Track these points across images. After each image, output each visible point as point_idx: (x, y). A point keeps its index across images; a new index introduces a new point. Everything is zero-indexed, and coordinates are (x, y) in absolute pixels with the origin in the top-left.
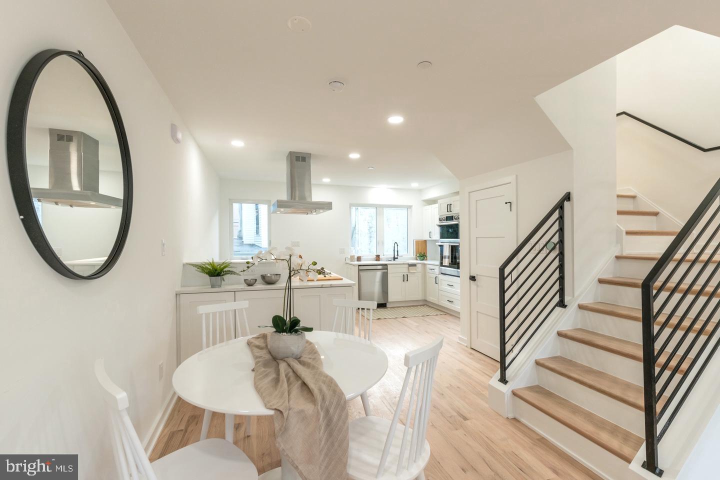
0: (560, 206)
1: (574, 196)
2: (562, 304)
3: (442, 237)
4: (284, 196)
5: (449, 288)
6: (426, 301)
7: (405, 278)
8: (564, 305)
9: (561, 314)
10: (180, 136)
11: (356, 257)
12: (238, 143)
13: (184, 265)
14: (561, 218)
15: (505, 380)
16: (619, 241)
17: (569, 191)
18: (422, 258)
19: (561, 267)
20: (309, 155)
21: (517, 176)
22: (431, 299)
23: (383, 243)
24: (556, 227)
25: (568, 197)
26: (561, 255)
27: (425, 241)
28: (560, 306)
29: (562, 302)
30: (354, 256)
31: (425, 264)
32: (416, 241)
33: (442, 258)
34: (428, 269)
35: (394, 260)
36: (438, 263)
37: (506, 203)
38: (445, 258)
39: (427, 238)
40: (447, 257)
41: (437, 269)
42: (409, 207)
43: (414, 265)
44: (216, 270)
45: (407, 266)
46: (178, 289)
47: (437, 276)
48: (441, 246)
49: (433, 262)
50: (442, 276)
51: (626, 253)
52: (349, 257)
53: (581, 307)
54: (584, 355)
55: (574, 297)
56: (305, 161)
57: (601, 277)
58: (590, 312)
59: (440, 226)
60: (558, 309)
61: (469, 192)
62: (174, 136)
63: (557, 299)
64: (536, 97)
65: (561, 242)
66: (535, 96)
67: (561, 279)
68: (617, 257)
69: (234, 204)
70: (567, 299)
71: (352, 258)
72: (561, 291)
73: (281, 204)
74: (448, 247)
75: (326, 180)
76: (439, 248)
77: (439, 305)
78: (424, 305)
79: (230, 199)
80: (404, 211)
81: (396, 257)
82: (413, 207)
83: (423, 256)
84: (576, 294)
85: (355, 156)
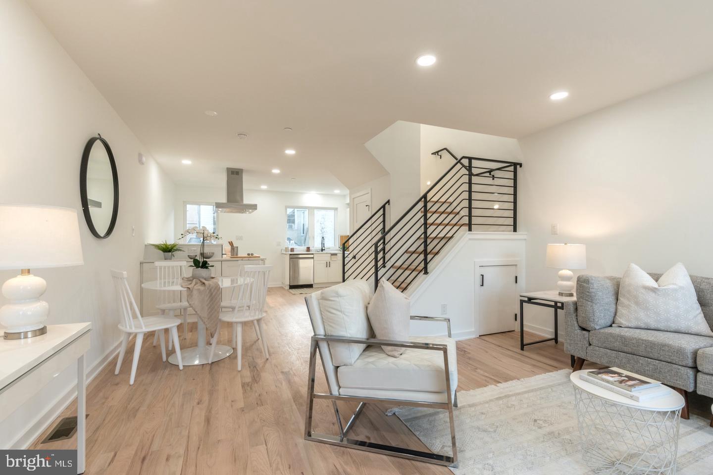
0: (384, 207)
1: (391, 202)
4: (224, 200)
7: (328, 265)
8: (385, 266)
10: (144, 159)
11: (290, 249)
12: (187, 162)
13: (146, 246)
14: (384, 214)
17: (389, 199)
19: (384, 243)
20: (242, 170)
21: (371, 189)
23: (314, 238)
24: (381, 220)
25: (388, 202)
27: (348, 236)
28: (383, 267)
29: (384, 264)
30: (288, 248)
32: (341, 237)
35: (322, 251)
37: (367, 206)
42: (336, 209)
44: (168, 248)
45: (330, 255)
46: (142, 260)
52: (284, 249)
53: (393, 267)
56: (238, 174)
61: (353, 199)
62: (141, 162)
63: (381, 263)
65: (384, 228)
67: (383, 250)
69: (188, 205)
71: (286, 249)
72: (384, 258)
73: (218, 206)
75: (264, 187)
79: (184, 202)
80: (332, 213)
81: (323, 248)
82: (339, 209)
84: (391, 260)
85: (276, 171)
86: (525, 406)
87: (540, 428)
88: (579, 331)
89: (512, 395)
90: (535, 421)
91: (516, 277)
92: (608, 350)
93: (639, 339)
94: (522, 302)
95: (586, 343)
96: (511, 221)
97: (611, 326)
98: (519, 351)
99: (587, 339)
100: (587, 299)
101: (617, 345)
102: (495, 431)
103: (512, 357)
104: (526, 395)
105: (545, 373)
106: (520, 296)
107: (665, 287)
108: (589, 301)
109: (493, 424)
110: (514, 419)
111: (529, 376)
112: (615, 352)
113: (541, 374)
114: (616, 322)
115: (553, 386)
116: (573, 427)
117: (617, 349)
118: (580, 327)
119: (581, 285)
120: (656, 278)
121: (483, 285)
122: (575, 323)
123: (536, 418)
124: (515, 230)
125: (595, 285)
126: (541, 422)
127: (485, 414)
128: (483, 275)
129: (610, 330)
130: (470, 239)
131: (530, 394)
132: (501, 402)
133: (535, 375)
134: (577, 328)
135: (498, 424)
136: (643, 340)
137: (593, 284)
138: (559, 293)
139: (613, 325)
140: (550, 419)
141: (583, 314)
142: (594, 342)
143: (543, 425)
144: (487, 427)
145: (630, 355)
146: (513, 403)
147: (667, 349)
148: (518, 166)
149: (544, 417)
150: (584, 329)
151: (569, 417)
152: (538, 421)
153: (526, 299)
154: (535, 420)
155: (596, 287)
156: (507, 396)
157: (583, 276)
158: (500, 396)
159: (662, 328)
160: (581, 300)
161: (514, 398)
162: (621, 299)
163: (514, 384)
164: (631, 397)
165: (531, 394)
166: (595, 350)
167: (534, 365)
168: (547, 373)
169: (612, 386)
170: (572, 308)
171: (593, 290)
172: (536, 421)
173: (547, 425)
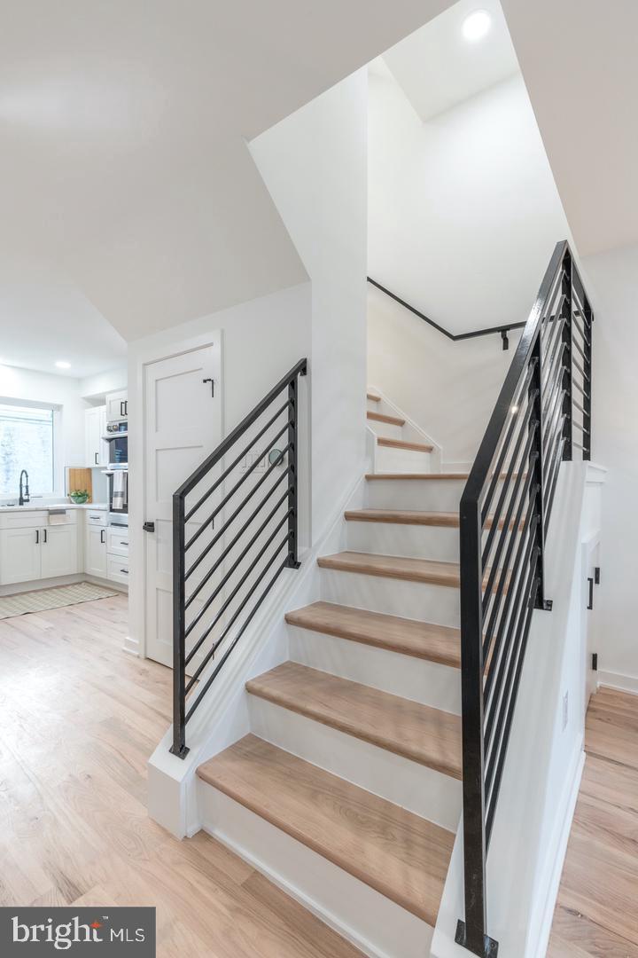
0: (291, 382)
1: (313, 367)
2: (292, 562)
3: (112, 460)
5: (124, 548)
6: (84, 574)
7: (41, 536)
8: (296, 563)
9: (292, 579)
14: (293, 403)
15: (183, 746)
16: (370, 453)
17: (304, 357)
18: (81, 499)
19: (292, 493)
21: (223, 331)
22: (95, 570)
24: (284, 419)
25: (302, 368)
26: (293, 469)
27: (89, 470)
28: (291, 566)
29: (293, 558)
31: (83, 510)
32: (70, 470)
33: (112, 495)
34: (88, 518)
35: (20, 503)
36: (106, 506)
37: (205, 381)
38: (116, 496)
39: (91, 464)
40: (119, 494)
41: (106, 518)
42: (56, 407)
43: (62, 512)
45: (46, 513)
47: (103, 528)
48: (111, 475)
49: (98, 506)
50: (114, 528)
51: (379, 471)
53: (322, 564)
54: (330, 657)
55: (310, 546)
57: (348, 510)
58: (335, 572)
59: (110, 440)
60: (287, 570)
61: (145, 365)
63: (285, 553)
64: (251, 143)
65: (293, 447)
66: (249, 140)
67: (292, 515)
68: (369, 478)
70: (301, 550)
72: (292, 538)
74: (121, 475)
76: (108, 479)
77: (107, 580)
78: (80, 583)
81: (25, 498)
82: (64, 407)
83: (82, 496)
84: (314, 542)
91: (598, 571)
121: (591, 606)
128: (590, 580)
130: (586, 483)
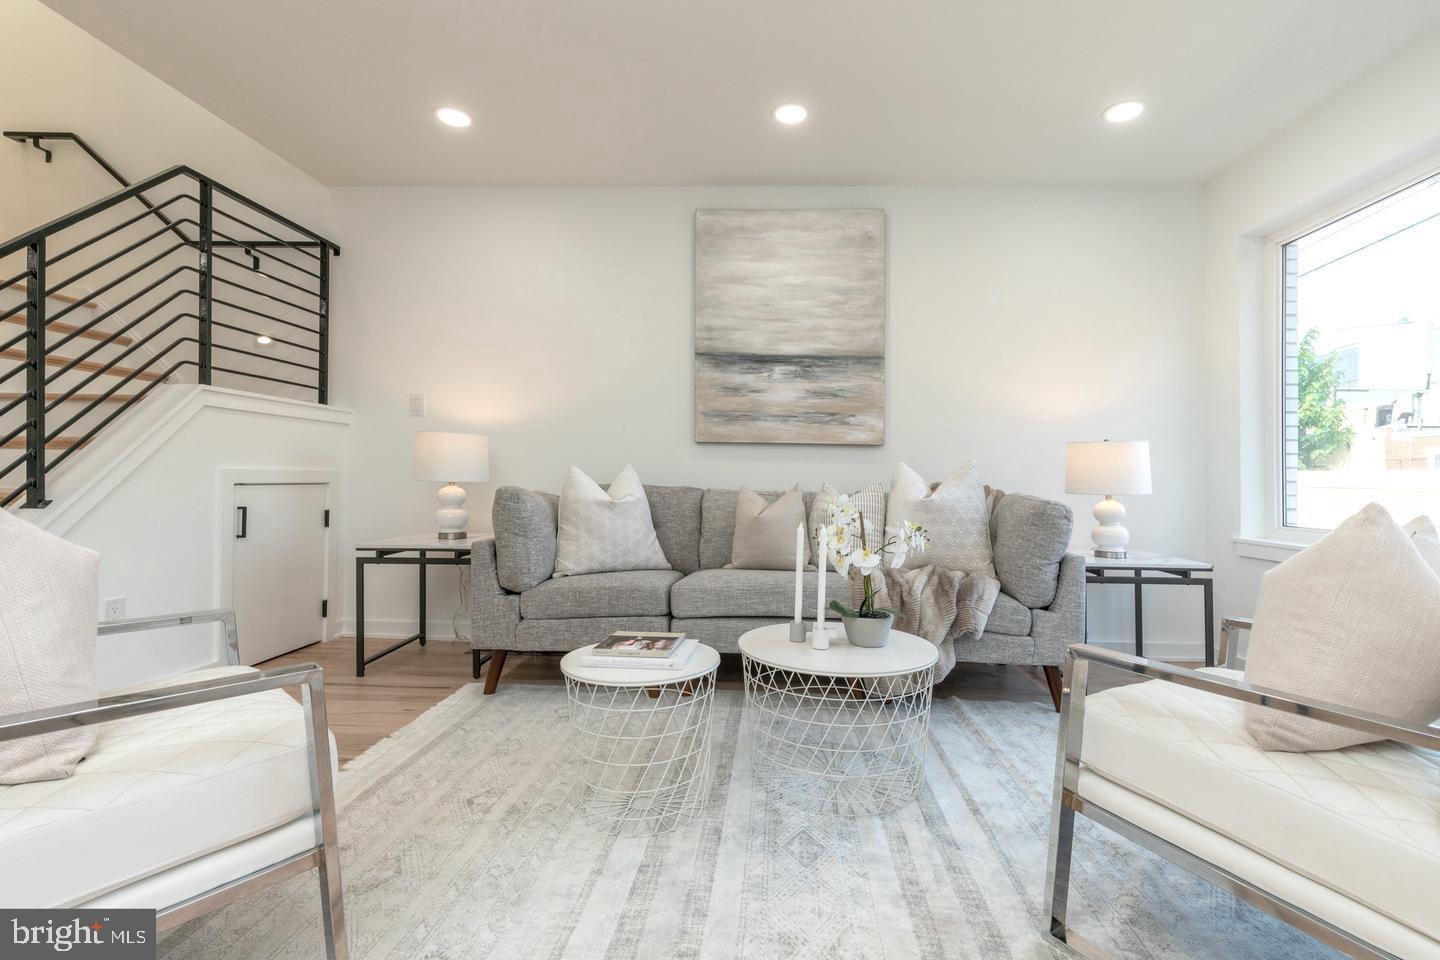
86: (433, 783)
87: (487, 811)
88: (502, 599)
89: (392, 776)
90: (470, 802)
91: (327, 513)
92: (553, 621)
93: (601, 588)
94: (361, 563)
95: (515, 617)
96: (313, 378)
97: (551, 577)
98: (354, 679)
99: (517, 609)
100: (516, 531)
101: (568, 607)
102: (399, 872)
103: (345, 697)
104: (422, 761)
105: (435, 705)
106: (358, 549)
107: (624, 500)
108: (520, 536)
109: (386, 858)
110: (426, 822)
111: (405, 724)
112: (564, 621)
113: (429, 709)
114: (559, 567)
115: (463, 723)
116: (539, 780)
117: (567, 615)
118: (503, 589)
119: (505, 505)
120: (606, 488)
121: (244, 535)
122: (495, 582)
123: (468, 796)
124: (323, 399)
125: (528, 505)
126: (482, 800)
127: (349, 847)
128: (244, 509)
129: (550, 584)
130: (206, 406)
131: (427, 756)
132: (374, 801)
133: (418, 716)
134: (498, 591)
135: (395, 854)
136: (605, 589)
137: (524, 502)
138: (440, 534)
139: (554, 575)
140: (493, 786)
141: (509, 561)
142: (530, 610)
143: (490, 803)
144: (374, 873)
145: (588, 620)
146: (404, 790)
147: (636, 594)
148: (331, 252)
149: (483, 787)
150: (508, 592)
151: (523, 765)
152: (475, 800)
153: (373, 554)
154: (468, 801)
155: (531, 508)
156: (384, 781)
157: (507, 488)
158: (366, 787)
159: (620, 567)
160: (506, 534)
161: (400, 779)
162: (563, 526)
163: (384, 751)
164: (671, 666)
165: (431, 756)
166: (533, 627)
167: (403, 698)
168: (439, 704)
169: (639, 659)
170: (487, 554)
171: (525, 514)
172: (472, 802)
173: (496, 799)
